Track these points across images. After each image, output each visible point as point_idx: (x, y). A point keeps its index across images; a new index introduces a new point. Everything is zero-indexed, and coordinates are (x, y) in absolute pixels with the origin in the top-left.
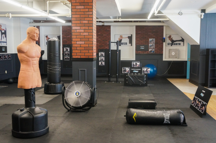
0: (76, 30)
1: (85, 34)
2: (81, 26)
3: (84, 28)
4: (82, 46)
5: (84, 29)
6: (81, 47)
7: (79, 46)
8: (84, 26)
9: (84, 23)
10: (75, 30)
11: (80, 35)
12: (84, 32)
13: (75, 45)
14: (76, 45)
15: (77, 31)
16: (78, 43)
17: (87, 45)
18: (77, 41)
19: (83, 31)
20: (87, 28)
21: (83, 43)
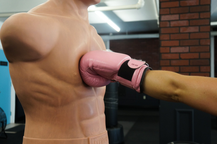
0: (169, 21)
1: (192, 29)
2: (182, 13)
3: (187, 16)
4: (182, 56)
5: (189, 20)
6: (180, 59)
7: (177, 56)
8: (190, 12)
9: (190, 6)
10: (168, 23)
11: (180, 33)
12: (190, 26)
13: (166, 55)
14: (169, 56)
15: (173, 24)
16: (173, 50)
17: (196, 56)
18: (170, 47)
19: (185, 23)
20: (196, 16)
21: (187, 49)
